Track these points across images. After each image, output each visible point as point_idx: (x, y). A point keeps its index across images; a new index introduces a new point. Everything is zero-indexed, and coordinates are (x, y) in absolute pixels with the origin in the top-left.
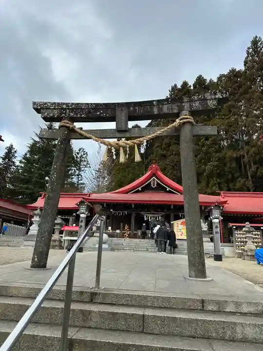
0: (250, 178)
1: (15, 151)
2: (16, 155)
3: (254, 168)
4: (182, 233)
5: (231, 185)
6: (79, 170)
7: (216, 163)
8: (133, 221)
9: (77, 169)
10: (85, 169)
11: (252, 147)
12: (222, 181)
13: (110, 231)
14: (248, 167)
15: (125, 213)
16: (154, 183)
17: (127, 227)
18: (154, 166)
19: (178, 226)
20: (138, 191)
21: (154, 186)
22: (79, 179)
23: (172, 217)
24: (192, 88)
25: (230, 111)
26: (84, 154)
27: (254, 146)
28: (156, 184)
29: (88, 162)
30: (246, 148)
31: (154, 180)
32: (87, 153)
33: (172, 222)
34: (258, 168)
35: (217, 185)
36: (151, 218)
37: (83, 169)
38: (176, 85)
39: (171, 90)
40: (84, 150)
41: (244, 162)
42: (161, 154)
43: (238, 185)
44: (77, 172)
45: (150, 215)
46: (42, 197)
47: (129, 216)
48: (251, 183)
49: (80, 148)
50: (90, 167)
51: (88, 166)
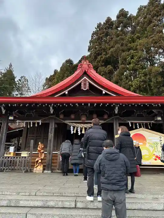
8: (51, 135)
15: (38, 123)
16: (85, 84)
17: (40, 145)
18: (85, 63)
21: (85, 88)
28: (88, 85)
29: (29, 87)
31: (85, 80)
32: (27, 80)
33: (116, 137)
36: (81, 131)
38: (100, 23)
39: (96, 27)
45: (80, 126)
47: (45, 126)
49: (22, 76)
50: (30, 92)
51: (29, 91)
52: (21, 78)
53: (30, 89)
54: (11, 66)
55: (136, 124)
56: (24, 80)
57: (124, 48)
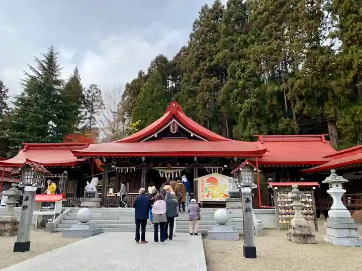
0: (294, 117)
1: (7, 90)
2: (8, 94)
3: (299, 104)
4: (209, 193)
5: (273, 126)
6: (92, 111)
7: (254, 100)
9: (89, 111)
10: (100, 110)
11: (297, 79)
12: (262, 121)
13: (111, 194)
14: (292, 103)
15: (133, 169)
16: (174, 127)
18: (174, 105)
19: (203, 184)
20: (153, 139)
21: (174, 130)
22: (92, 123)
23: (196, 172)
24: (226, 8)
25: (271, 36)
26: (97, 92)
27: (299, 78)
28: (176, 128)
29: (102, 101)
30: (290, 80)
32: (100, 91)
33: (195, 180)
34: (304, 105)
35: (256, 127)
36: (168, 175)
37: (96, 110)
38: (206, 6)
39: (201, 12)
40: (97, 87)
41: (287, 98)
42: (188, 90)
43: (281, 126)
44: (89, 115)
46: (25, 149)
48: (295, 123)
49: (91, 85)
50: (104, 108)
51: (102, 106)
52: (91, 88)
53: (104, 105)
54: (76, 71)
55: (211, 169)
56: (95, 90)
57: (234, 54)
